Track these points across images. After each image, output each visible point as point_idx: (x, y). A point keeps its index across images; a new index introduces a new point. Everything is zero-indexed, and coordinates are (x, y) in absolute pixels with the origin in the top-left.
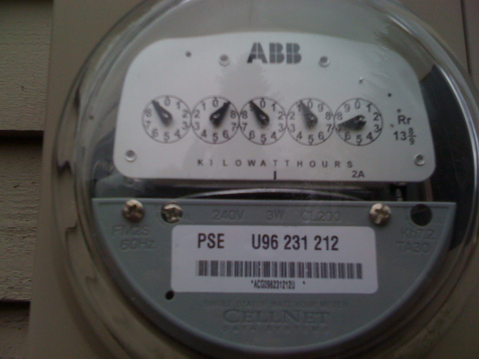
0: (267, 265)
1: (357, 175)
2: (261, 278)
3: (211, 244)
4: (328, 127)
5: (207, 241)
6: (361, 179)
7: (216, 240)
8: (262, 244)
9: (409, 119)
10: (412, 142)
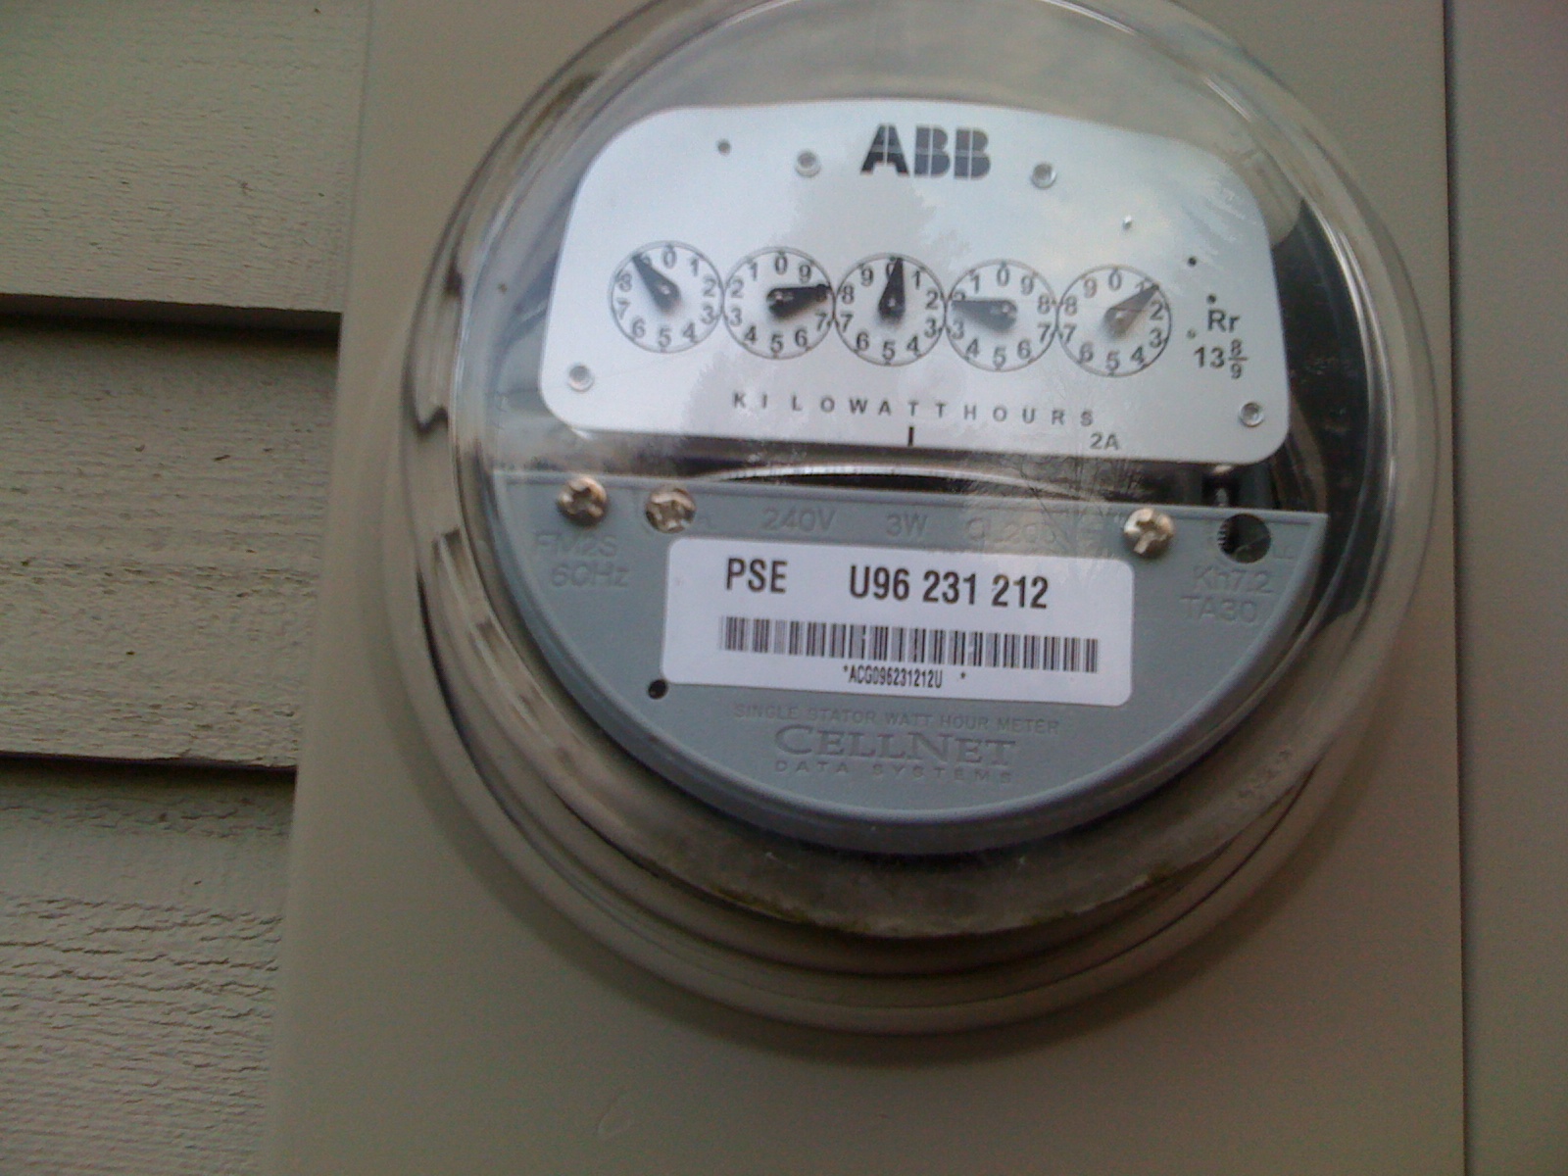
0: (881, 633)
1: (1103, 442)
2: (866, 662)
3: (757, 583)
4: (1042, 330)
5: (748, 575)
6: (1112, 453)
7: (767, 574)
8: (872, 588)
9: (1233, 320)
10: (1238, 373)
